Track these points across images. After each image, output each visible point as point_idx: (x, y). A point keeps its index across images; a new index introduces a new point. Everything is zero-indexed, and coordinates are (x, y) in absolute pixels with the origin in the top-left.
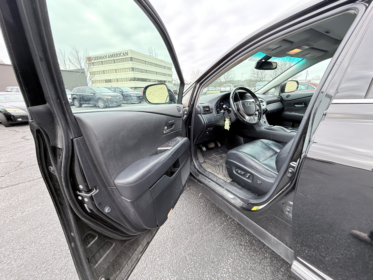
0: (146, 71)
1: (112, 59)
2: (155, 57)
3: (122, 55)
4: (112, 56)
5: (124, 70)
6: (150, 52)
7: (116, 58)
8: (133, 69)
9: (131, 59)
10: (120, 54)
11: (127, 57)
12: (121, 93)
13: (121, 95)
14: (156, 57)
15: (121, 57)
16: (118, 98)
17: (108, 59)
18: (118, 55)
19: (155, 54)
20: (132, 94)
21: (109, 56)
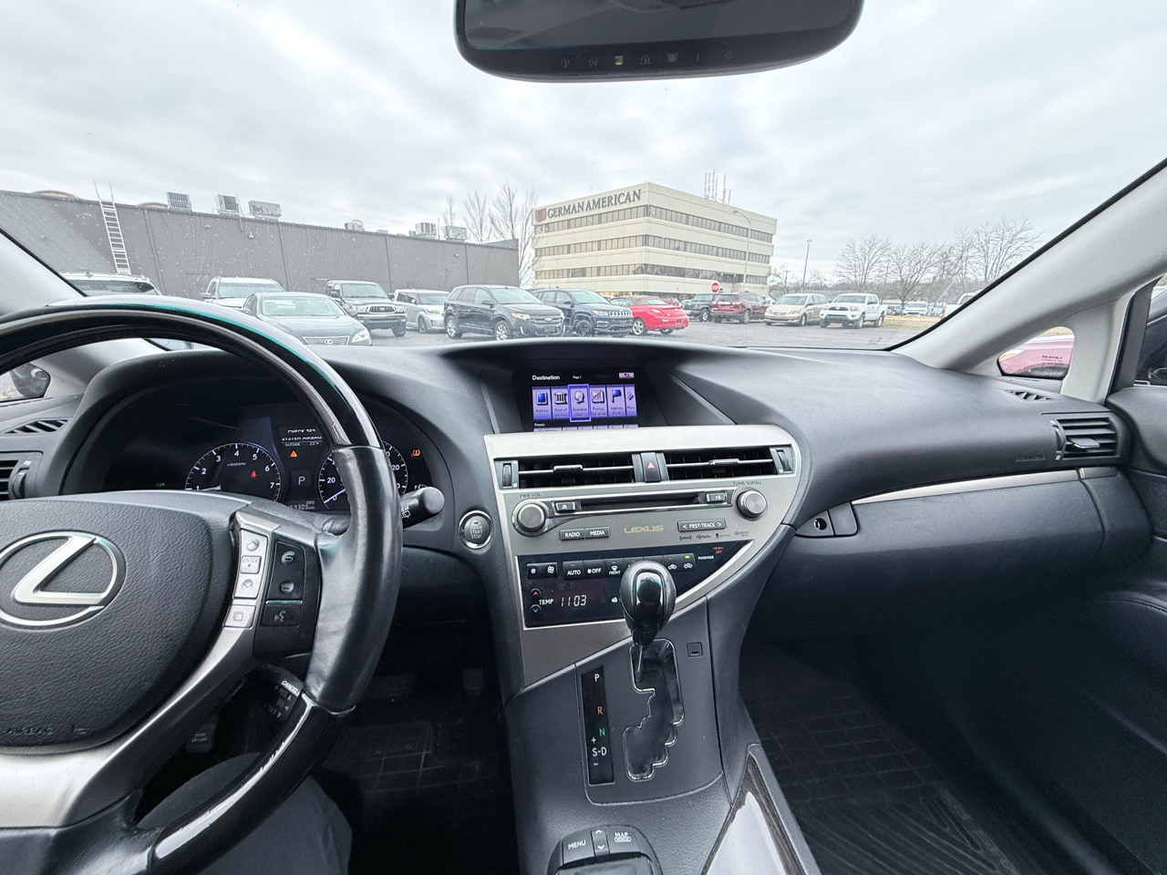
0: (686, 245)
1: (596, 211)
2: (722, 202)
3: (623, 199)
4: (597, 204)
5: (622, 241)
6: (707, 185)
7: (606, 210)
8: (646, 239)
9: (647, 210)
10: (617, 198)
11: (637, 203)
12: (568, 307)
13: (560, 311)
14: (726, 200)
15: (619, 207)
16: (549, 319)
17: (585, 214)
18: (613, 201)
19: (724, 192)
20: (596, 312)
21: (589, 203)
